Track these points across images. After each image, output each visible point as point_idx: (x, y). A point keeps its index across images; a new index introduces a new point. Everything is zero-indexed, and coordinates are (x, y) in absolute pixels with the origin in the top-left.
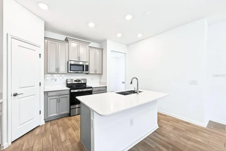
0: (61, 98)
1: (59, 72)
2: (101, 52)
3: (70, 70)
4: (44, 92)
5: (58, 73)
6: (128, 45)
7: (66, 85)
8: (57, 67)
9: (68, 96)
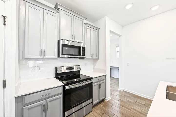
0: (50, 101)
1: (44, 57)
2: (97, 32)
3: (62, 54)
4: (16, 98)
5: (43, 59)
6: (123, 26)
7: (54, 76)
8: (42, 49)
9: (61, 96)
